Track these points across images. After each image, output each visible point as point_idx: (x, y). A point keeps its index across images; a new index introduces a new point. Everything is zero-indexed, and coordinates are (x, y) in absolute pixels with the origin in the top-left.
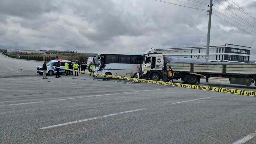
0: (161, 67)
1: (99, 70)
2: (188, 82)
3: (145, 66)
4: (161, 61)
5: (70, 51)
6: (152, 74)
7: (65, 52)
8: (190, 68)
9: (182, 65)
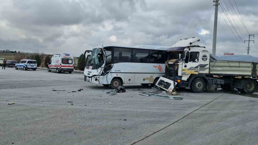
0: (207, 68)
1: (103, 74)
2: (245, 90)
3: (185, 66)
4: (206, 59)
5: (10, 51)
6: (194, 79)
7: (4, 51)
8: (250, 69)
9: (237, 64)
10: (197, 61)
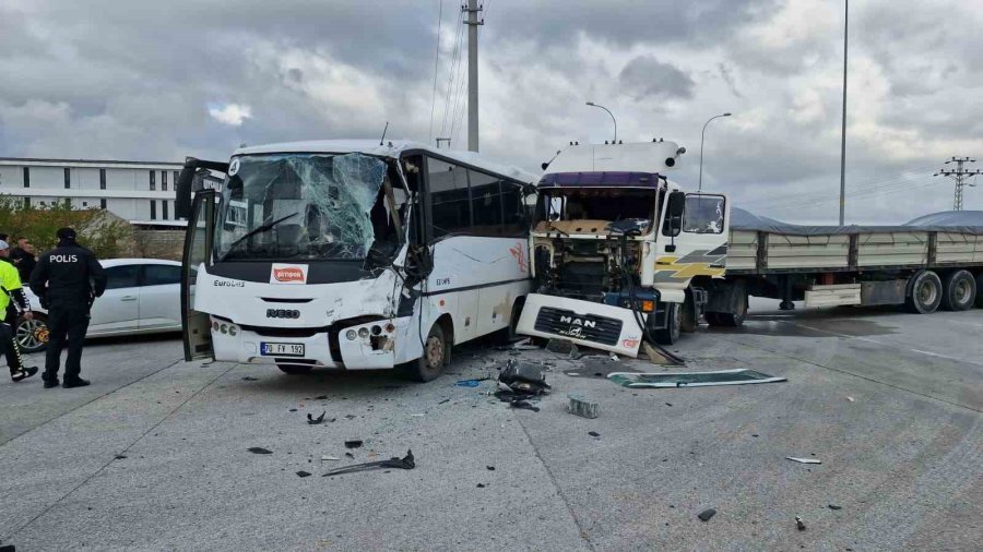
3: (670, 249)
10: (717, 230)
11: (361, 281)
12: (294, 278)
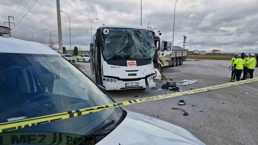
3: (163, 54)
10: (170, 50)
11: (148, 65)
12: (133, 65)
